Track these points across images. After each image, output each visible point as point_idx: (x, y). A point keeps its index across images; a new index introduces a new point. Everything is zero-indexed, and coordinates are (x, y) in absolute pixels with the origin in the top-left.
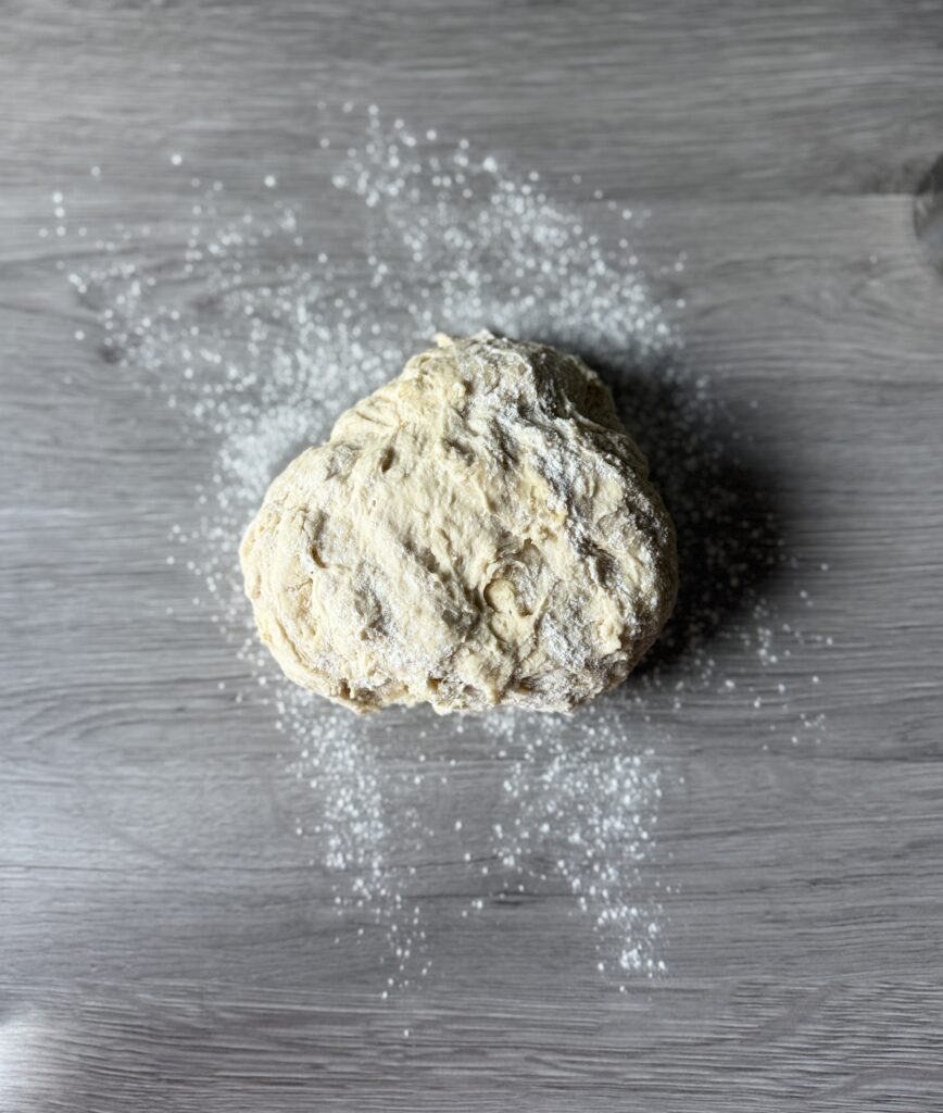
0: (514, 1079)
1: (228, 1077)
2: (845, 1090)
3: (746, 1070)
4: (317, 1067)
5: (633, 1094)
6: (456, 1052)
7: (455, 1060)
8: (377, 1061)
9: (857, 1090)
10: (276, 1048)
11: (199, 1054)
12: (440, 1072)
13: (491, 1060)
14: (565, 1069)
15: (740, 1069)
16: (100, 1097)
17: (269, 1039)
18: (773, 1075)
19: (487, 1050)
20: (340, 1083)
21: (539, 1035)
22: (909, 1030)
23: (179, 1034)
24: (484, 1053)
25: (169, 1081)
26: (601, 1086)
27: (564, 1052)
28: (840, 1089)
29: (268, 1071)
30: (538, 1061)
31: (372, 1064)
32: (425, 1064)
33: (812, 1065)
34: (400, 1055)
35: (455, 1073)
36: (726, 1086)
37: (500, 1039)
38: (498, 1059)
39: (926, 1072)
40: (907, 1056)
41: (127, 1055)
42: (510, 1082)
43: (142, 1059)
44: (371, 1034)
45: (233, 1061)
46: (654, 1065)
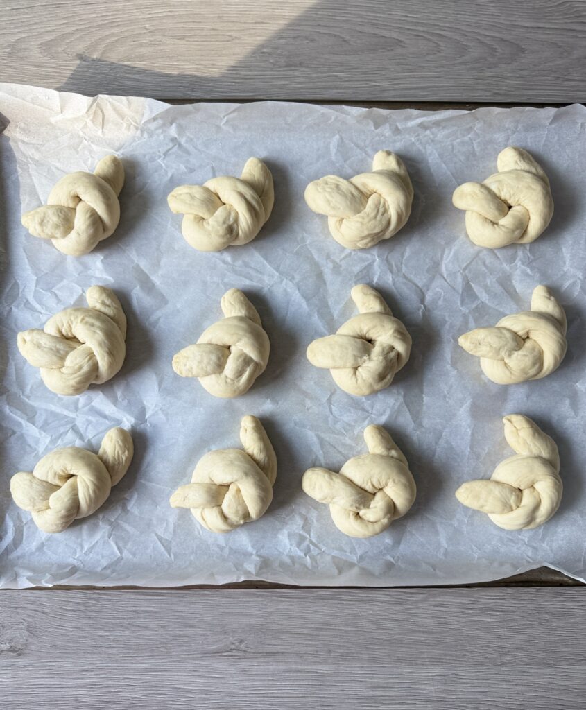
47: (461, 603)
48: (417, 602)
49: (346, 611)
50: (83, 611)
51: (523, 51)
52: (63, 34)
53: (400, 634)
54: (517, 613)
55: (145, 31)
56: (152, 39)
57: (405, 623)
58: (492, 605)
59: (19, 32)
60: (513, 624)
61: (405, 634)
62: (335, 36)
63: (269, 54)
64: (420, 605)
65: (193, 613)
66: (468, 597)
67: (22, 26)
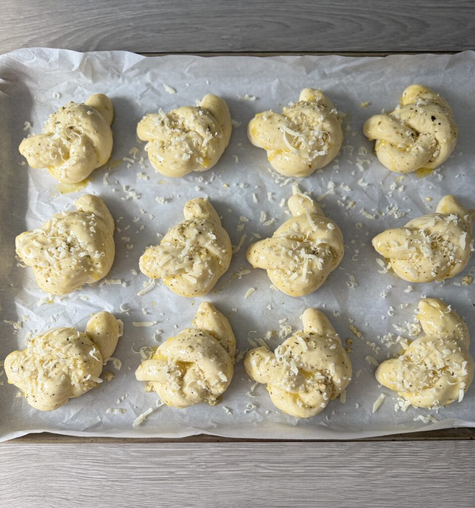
47: (413, 473)
48: (376, 474)
49: (318, 485)
50: (100, 496)
51: (428, 25)
52: (65, 34)
53: (365, 502)
54: (461, 480)
55: (129, 28)
56: (135, 34)
57: (368, 492)
58: (439, 473)
59: (32, 34)
60: (458, 489)
61: (368, 502)
62: (279, 23)
63: (228, 39)
64: (379, 477)
65: (191, 493)
66: (419, 468)
67: (33, 30)
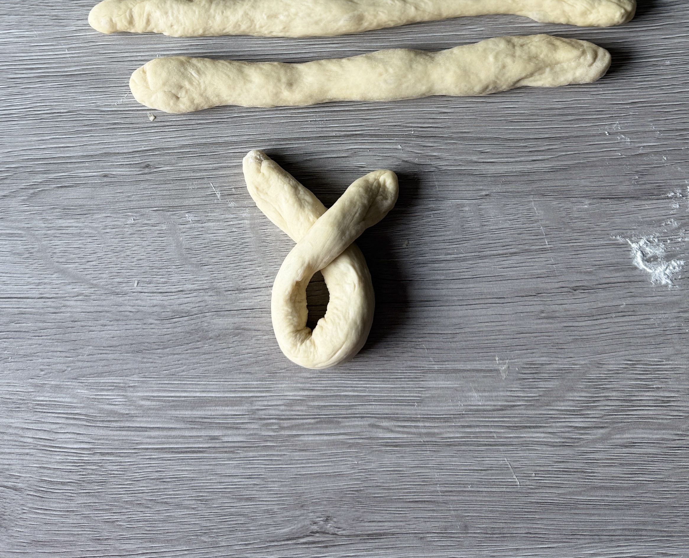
0: (361, 441)
1: (147, 449)
2: (603, 439)
3: (530, 427)
4: (214, 438)
5: (448, 448)
6: (317, 423)
7: (317, 429)
8: (259, 432)
9: (611, 439)
10: (183, 426)
11: (124, 433)
12: (306, 438)
13: (344, 427)
14: (399, 432)
15: (526, 427)
16: (50, 469)
17: (177, 419)
18: (550, 430)
19: (340, 420)
20: (232, 449)
21: (378, 407)
22: (647, 394)
23: (109, 419)
24: (339, 422)
25: (102, 454)
26: (425, 444)
27: (397, 419)
28: (599, 439)
29: (177, 443)
30: (378, 427)
31: (255, 434)
32: (294, 433)
33: (578, 422)
34: (276, 427)
35: (317, 438)
36: (516, 440)
37: (349, 411)
38: (349, 426)
39: (660, 424)
40: (646, 412)
41: (69, 436)
42: (358, 443)
43: (81, 438)
44: (254, 412)
45: (150, 437)
46: (463, 427)
